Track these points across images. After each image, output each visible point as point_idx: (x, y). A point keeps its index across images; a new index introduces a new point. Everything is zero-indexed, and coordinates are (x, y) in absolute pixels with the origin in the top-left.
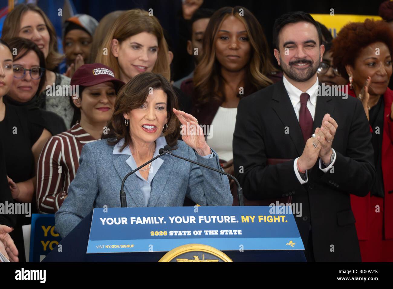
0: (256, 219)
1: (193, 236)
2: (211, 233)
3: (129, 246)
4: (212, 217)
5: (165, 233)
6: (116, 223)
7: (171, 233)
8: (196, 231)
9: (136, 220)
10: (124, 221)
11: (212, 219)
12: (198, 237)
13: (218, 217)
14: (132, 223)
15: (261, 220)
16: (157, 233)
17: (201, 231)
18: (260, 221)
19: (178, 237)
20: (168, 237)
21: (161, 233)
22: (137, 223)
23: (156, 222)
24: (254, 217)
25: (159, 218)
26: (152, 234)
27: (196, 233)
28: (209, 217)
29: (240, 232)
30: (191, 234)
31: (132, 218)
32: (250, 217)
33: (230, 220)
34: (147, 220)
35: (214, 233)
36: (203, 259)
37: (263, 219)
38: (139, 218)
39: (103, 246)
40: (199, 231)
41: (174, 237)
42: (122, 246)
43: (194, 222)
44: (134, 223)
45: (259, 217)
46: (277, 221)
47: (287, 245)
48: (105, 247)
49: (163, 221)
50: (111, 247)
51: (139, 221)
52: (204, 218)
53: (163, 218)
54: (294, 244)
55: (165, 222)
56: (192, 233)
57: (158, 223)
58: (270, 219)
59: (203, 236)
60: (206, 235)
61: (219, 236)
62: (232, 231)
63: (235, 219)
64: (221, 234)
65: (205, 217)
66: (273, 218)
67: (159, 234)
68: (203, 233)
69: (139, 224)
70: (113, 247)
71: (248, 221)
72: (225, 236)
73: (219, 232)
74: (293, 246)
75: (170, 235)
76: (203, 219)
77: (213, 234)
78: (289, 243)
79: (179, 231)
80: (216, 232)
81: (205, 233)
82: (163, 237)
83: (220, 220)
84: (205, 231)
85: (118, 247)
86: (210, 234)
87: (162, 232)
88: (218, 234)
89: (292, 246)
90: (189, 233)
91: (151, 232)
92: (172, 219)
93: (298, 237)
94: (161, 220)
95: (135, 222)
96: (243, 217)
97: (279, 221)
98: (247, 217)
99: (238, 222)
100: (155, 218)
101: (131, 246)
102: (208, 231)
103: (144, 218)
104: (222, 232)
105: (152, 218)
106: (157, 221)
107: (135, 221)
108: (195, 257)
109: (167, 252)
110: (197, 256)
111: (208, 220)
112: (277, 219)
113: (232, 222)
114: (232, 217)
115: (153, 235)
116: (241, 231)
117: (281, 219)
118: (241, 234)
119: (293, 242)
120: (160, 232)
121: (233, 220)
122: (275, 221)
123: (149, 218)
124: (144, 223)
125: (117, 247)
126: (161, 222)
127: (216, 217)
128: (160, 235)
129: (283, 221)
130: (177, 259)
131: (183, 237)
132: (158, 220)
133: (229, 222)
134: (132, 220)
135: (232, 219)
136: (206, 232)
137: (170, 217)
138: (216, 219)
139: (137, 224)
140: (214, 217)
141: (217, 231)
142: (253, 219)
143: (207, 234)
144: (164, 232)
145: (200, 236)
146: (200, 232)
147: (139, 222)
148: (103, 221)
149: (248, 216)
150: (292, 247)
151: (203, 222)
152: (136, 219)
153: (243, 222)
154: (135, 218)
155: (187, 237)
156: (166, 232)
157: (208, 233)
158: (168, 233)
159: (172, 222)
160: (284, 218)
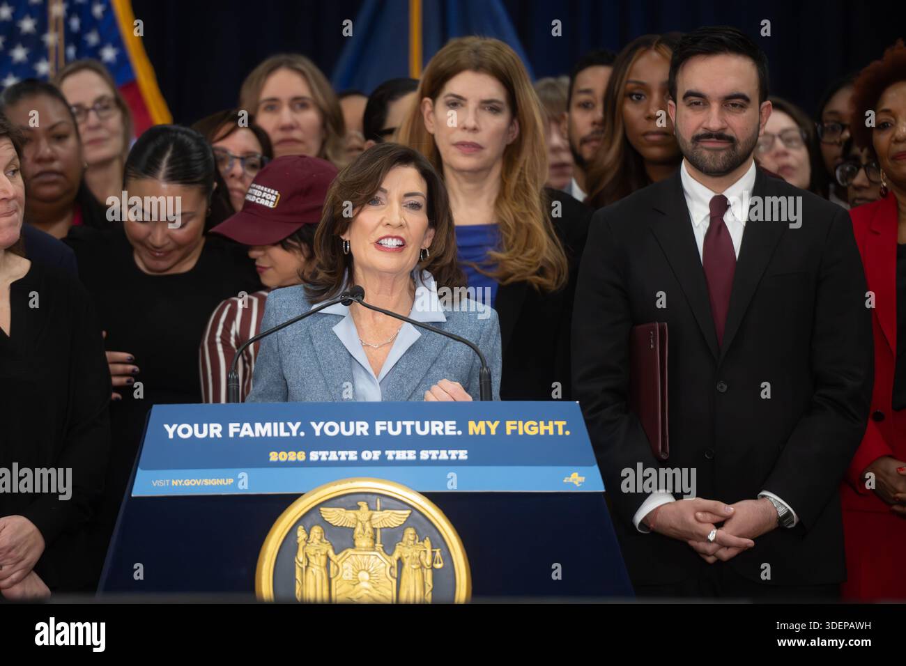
0: (501, 428)
1: (360, 463)
2: (401, 455)
3: (221, 482)
4: (404, 423)
5: (301, 456)
6: (198, 435)
7: (314, 456)
8: (369, 452)
9: (241, 430)
10: (215, 430)
11: (404, 427)
12: (371, 463)
13: (418, 423)
14: (231, 435)
15: (512, 431)
16: (283, 456)
17: (379, 452)
18: (509, 433)
19: (328, 464)
20: (307, 463)
21: (292, 456)
22: (242, 435)
23: (283, 434)
24: (497, 423)
25: (290, 424)
26: (274, 457)
27: (367, 456)
28: (399, 424)
29: (463, 455)
30: (356, 458)
31: (231, 425)
32: (489, 423)
33: (443, 430)
34: (264, 430)
35: (407, 455)
36: (378, 508)
37: (515, 428)
38: (247, 425)
39: (168, 481)
40: (374, 452)
41: (319, 463)
42: (207, 482)
43: (366, 434)
44: (236, 434)
45: (508, 423)
46: (547, 431)
47: (565, 481)
48: (170, 483)
49: (298, 431)
50: (183, 483)
51: (247, 430)
52: (387, 426)
53: (298, 424)
54: (582, 479)
55: (302, 434)
56: (359, 455)
57: (287, 434)
58: (532, 428)
59: (383, 461)
60: (390, 461)
61: (418, 462)
62: (445, 451)
63: (454, 428)
64: (422, 458)
65: (390, 423)
66: (538, 426)
67: (288, 457)
68: (383, 457)
69: (247, 437)
70: (188, 483)
71: (483, 433)
72: (430, 462)
73: (418, 455)
74: (580, 483)
75: (311, 459)
76: (384, 428)
77: (404, 457)
78: (570, 476)
79: (331, 452)
80: (411, 455)
81: (387, 456)
82: (297, 464)
83: (423, 429)
84: (387, 452)
85: (199, 484)
86: (398, 458)
87: (294, 453)
88: (414, 458)
89: (576, 483)
90: (353, 455)
91: (271, 454)
92: (317, 428)
93: (592, 465)
94: (294, 428)
95: (239, 433)
96: (472, 424)
97: (551, 433)
98: (482, 424)
99: (460, 433)
100: (282, 424)
101: (225, 482)
102: (393, 452)
103: (258, 426)
104: (424, 455)
105: (275, 424)
106: (285, 431)
107: (238, 430)
108: (359, 503)
109: (302, 495)
110: (365, 503)
111: (395, 429)
112: (547, 428)
113: (448, 433)
114: (447, 423)
115: (276, 459)
116: (466, 452)
117: (556, 428)
118: (466, 457)
119: (579, 476)
120: (290, 453)
121: (451, 430)
122: (542, 433)
123: (268, 425)
124: (257, 435)
125: (196, 484)
126: (294, 434)
127: (412, 423)
128: (289, 459)
129: (560, 433)
130: (321, 509)
131: (339, 463)
132: (287, 429)
133: (441, 433)
134: (233, 428)
135: (448, 428)
136: (390, 454)
137: (313, 424)
138: (413, 427)
139: (242, 438)
140: (408, 424)
141: (414, 452)
142: (493, 427)
143: (390, 458)
144: (299, 453)
145: (376, 461)
146: (376, 455)
147: (247, 433)
148: (170, 430)
149: (483, 422)
150: (575, 485)
151: (385, 433)
152: (241, 428)
153: (471, 433)
154: (238, 425)
155: (348, 463)
156: (304, 453)
157: (395, 456)
158: (308, 456)
159: (318, 433)
160: (564, 426)
